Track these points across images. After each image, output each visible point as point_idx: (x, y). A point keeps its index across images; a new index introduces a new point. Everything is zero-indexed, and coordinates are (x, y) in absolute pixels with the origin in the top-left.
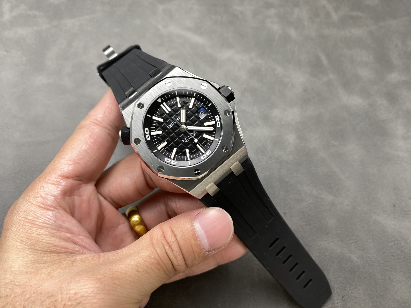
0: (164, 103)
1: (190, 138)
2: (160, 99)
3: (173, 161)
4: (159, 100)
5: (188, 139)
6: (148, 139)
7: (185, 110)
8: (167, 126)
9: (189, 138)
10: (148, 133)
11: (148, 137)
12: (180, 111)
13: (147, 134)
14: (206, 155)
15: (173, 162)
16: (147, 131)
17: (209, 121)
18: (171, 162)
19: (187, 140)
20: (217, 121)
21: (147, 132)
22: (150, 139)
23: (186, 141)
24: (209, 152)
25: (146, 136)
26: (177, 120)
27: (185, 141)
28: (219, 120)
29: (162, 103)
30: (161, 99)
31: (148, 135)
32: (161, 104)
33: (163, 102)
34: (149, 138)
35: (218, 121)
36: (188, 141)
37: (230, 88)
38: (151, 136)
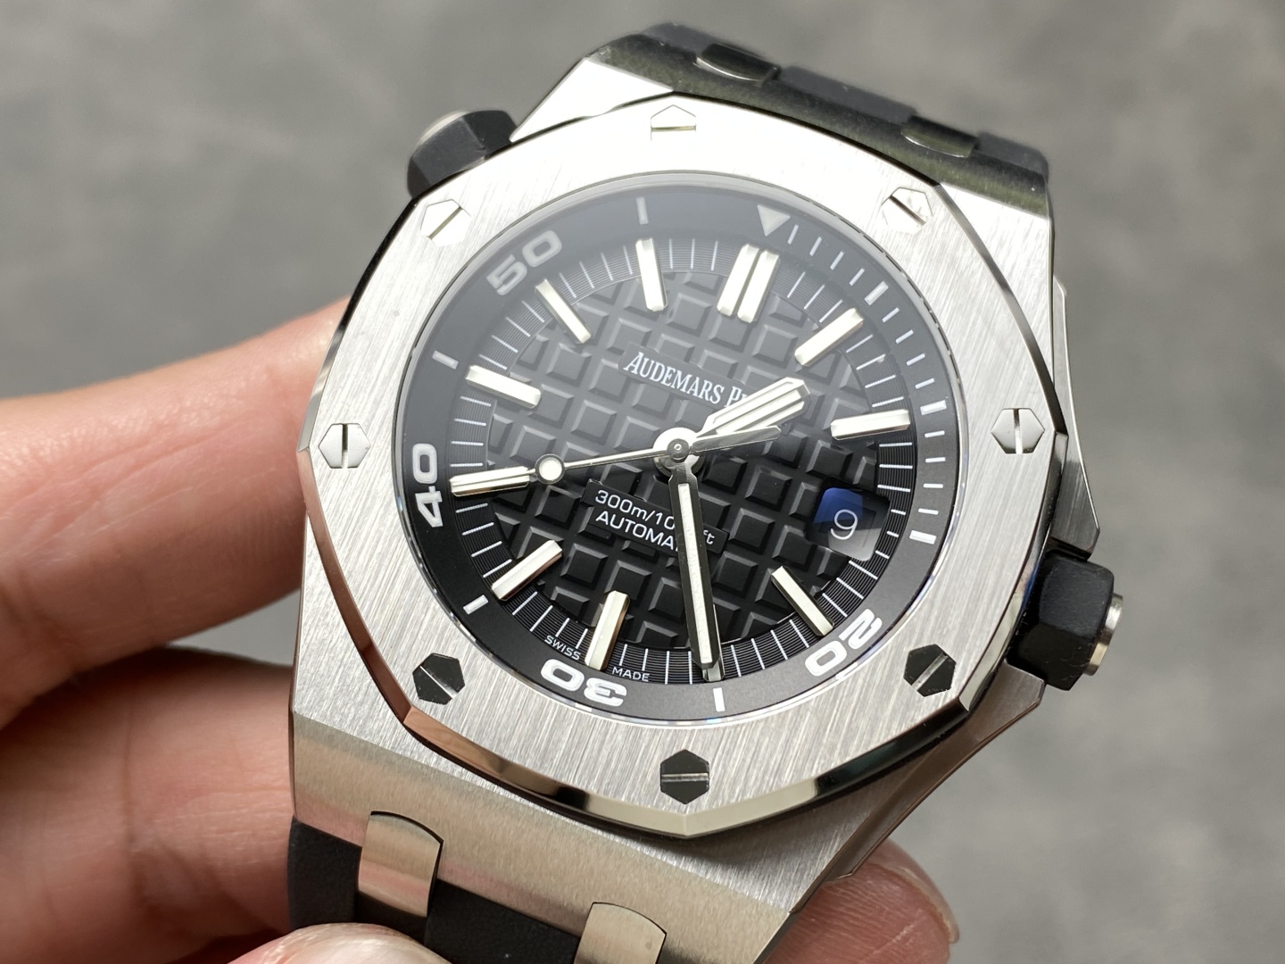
0: (768, 262)
1: (640, 531)
2: (784, 217)
3: (434, 497)
4: (771, 220)
5: (628, 516)
6: (494, 279)
7: (800, 407)
8: (641, 355)
9: (639, 520)
10: (534, 261)
11: (513, 275)
12: (776, 377)
13: (520, 258)
14: (584, 686)
15: (429, 506)
16: (545, 247)
17: (814, 590)
18: (424, 488)
19: (620, 515)
20: (843, 636)
21: (538, 251)
22: (503, 290)
23: (611, 512)
24: (613, 694)
25: (511, 258)
26: (711, 393)
27: (605, 507)
28: (857, 643)
29: (763, 244)
30: (783, 230)
31: (521, 270)
32: (754, 244)
33: (773, 251)
34: (506, 282)
35: (845, 643)
36: (617, 523)
37: (1114, 616)
38: (527, 290)
